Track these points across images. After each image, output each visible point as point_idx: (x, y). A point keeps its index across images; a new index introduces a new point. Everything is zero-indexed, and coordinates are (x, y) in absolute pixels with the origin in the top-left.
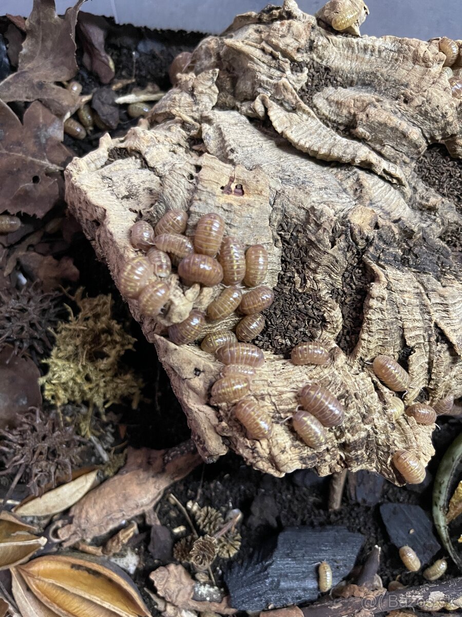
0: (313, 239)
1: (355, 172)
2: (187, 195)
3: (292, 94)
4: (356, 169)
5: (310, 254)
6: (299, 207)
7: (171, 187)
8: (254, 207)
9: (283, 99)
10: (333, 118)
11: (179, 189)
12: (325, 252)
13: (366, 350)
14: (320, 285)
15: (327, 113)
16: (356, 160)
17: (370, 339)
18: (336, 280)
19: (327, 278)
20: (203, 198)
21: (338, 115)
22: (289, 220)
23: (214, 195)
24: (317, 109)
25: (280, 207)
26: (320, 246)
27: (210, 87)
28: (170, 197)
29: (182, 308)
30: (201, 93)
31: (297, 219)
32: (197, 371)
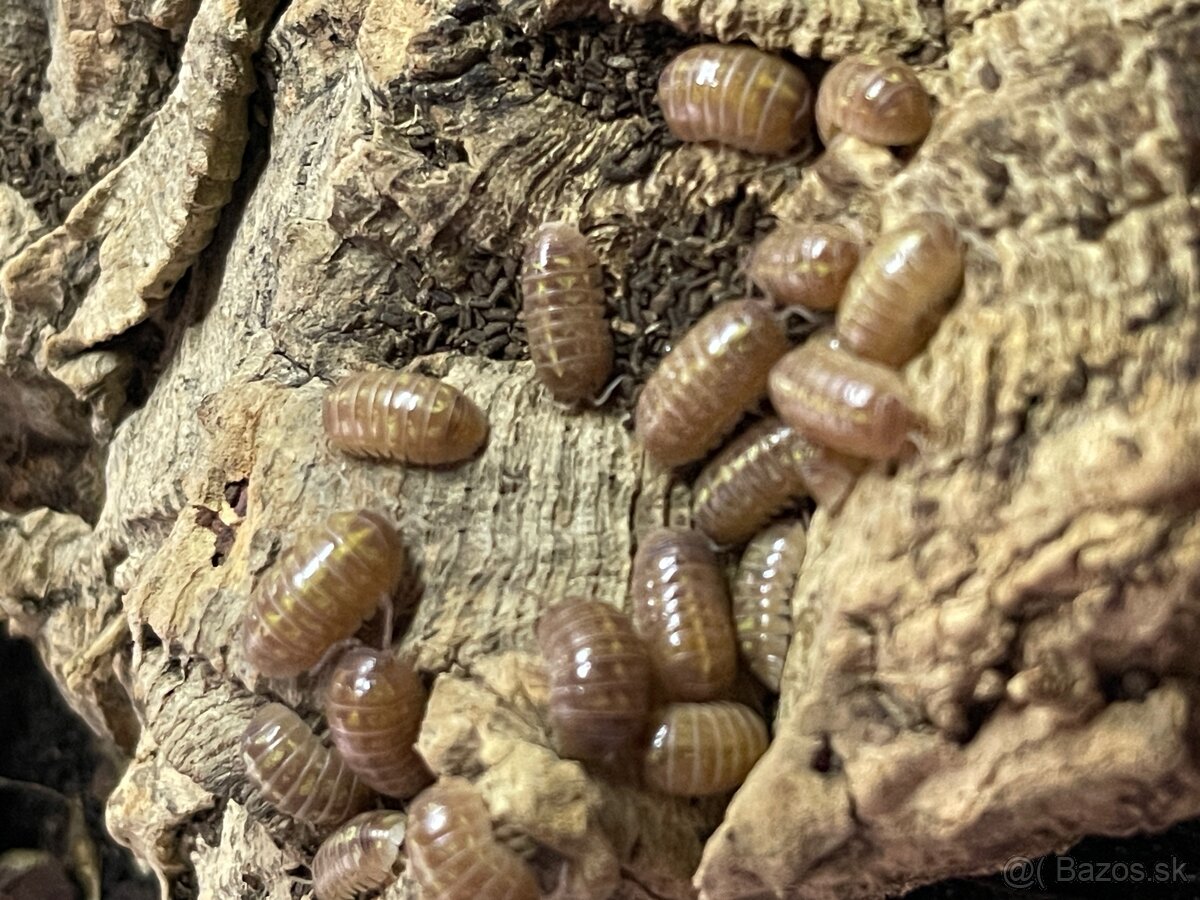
0: (429, 230)
1: (281, 38)
2: (221, 695)
3: (47, 249)
4: (274, 36)
5: (486, 243)
6: (331, 274)
7: (189, 750)
8: (277, 452)
9: (64, 283)
10: (130, 104)
11: (200, 721)
12: (478, 188)
13: (864, 35)
14: (600, 213)
15: (116, 126)
16: (232, 37)
17: (813, 20)
18: (601, 145)
19: (588, 180)
20: (219, 640)
21: (124, 86)
22: (369, 315)
23: (218, 596)
24: (101, 160)
25: (315, 347)
26: (454, 206)
27: (27, 537)
28: (220, 757)
29: (520, 787)
30: (41, 571)
31: (369, 285)
32: (825, 763)
